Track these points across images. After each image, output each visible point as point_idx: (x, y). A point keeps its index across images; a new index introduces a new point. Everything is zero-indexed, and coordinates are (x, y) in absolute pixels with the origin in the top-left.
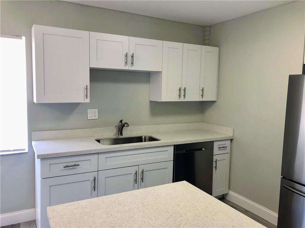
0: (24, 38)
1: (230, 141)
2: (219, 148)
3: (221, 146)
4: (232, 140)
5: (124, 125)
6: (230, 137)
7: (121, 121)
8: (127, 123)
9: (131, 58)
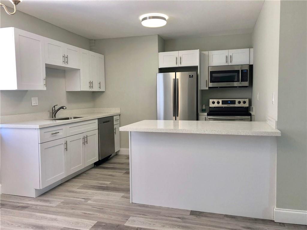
1: (119, 116)
2: (115, 120)
5: (62, 108)
6: (119, 113)
7: (54, 107)
8: (64, 106)
9: (66, 59)
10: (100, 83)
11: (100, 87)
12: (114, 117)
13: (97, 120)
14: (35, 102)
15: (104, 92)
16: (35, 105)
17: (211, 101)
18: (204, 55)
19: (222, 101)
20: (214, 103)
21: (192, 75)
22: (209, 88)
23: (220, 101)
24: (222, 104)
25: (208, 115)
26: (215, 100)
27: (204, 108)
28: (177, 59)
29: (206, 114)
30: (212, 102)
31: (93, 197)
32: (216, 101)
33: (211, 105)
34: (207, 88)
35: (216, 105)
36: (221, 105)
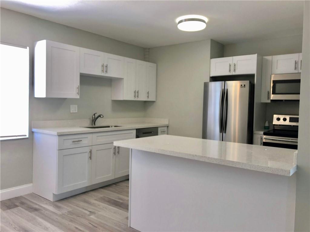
0: (28, 48)
1: (166, 128)
2: (161, 132)
3: (162, 131)
4: (168, 127)
5: (100, 116)
6: (167, 124)
7: (94, 115)
8: (102, 115)
9: (105, 68)
10: (148, 93)
11: (148, 97)
12: (159, 129)
13: (135, 131)
14: (74, 109)
15: (153, 102)
16: (74, 112)
17: (275, 116)
18: (267, 60)
19: (290, 118)
20: (278, 119)
21: (245, 85)
22: (272, 101)
23: (288, 117)
24: (290, 121)
25: (265, 134)
26: (280, 116)
27: (267, 125)
28: (230, 66)
29: (262, 133)
30: (277, 119)
31: (100, 212)
32: (282, 117)
33: (275, 122)
34: (269, 101)
35: (281, 122)
36: (287, 123)
